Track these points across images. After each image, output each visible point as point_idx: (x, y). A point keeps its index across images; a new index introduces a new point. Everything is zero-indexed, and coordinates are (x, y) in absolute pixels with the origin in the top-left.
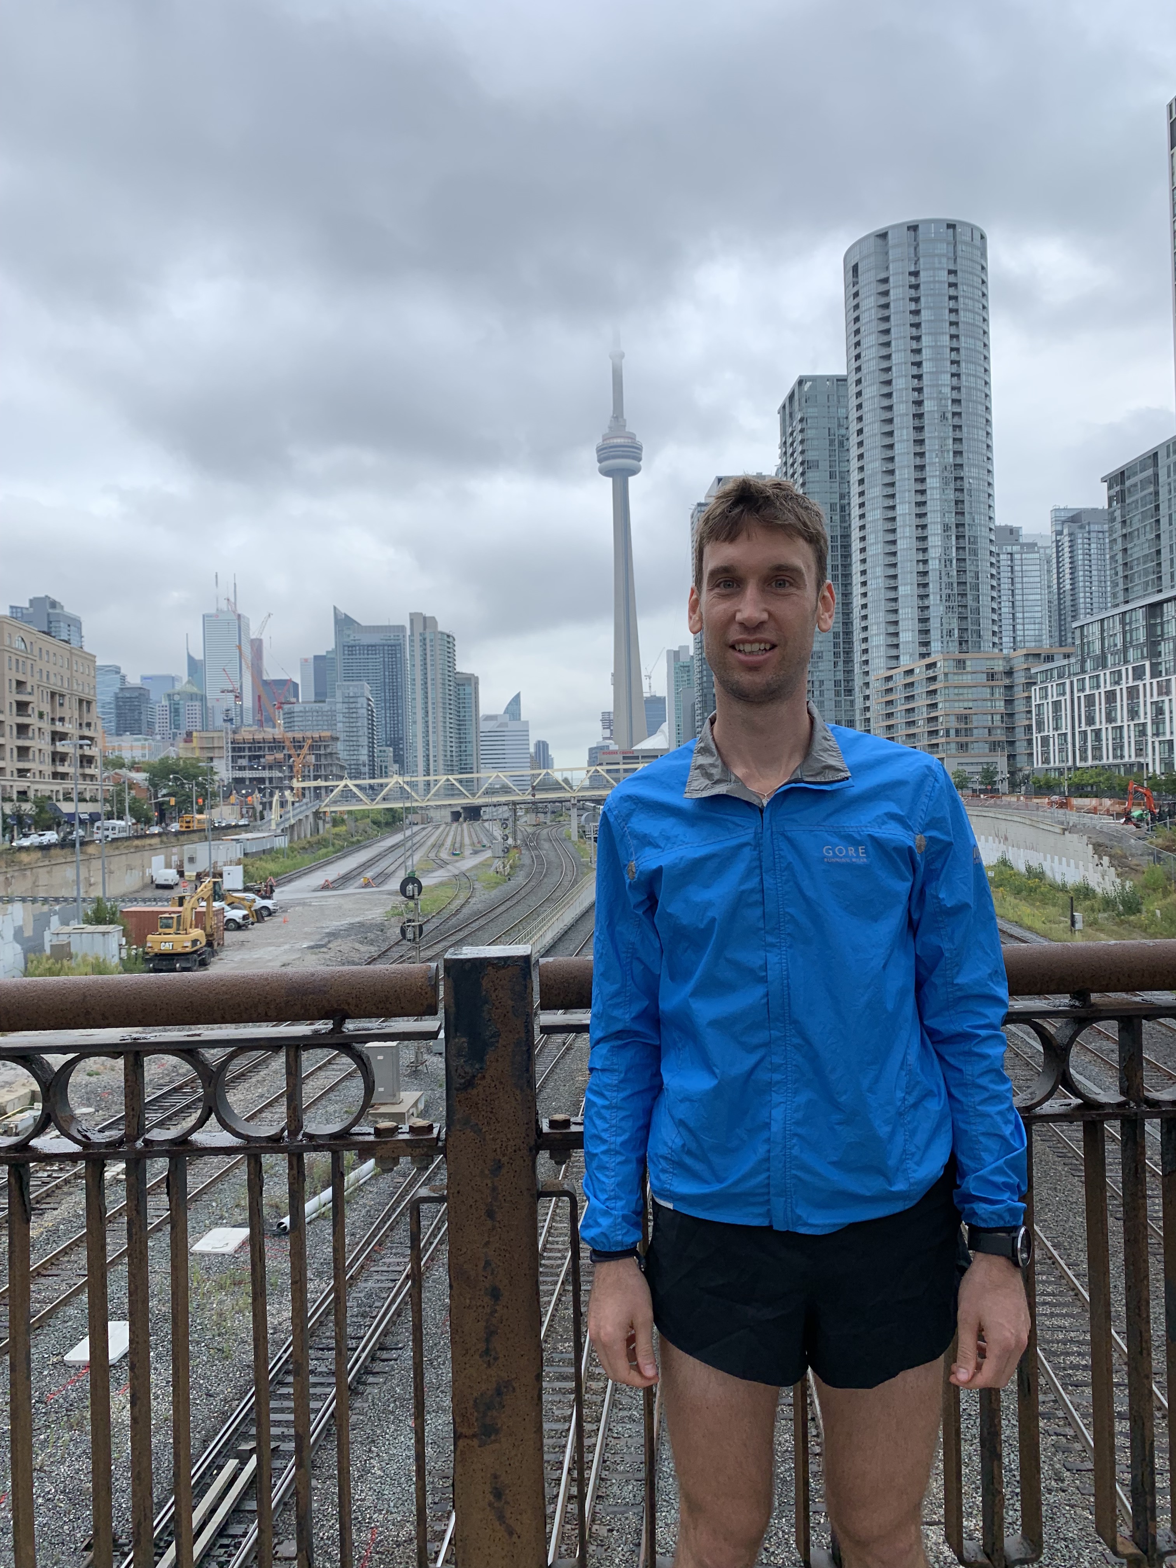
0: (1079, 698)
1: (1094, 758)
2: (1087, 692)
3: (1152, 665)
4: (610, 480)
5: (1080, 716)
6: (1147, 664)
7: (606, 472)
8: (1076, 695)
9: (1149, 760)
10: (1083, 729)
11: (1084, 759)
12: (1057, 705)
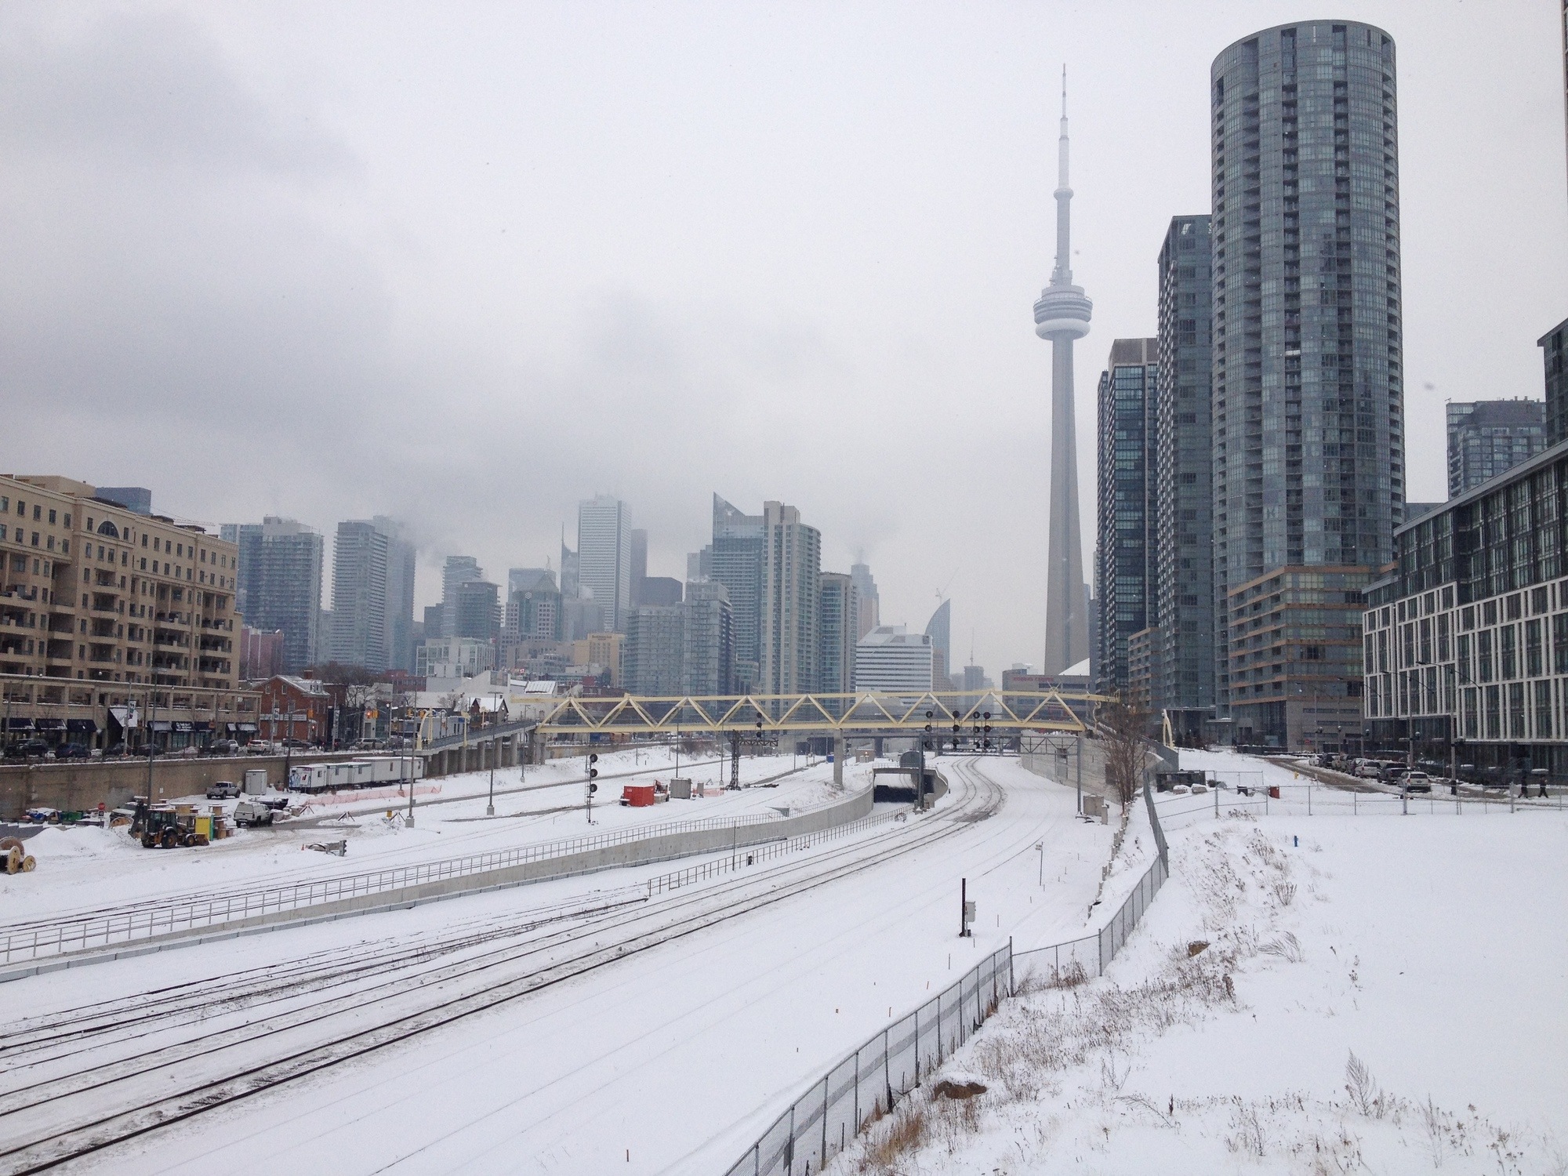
0: (1400, 627)
1: (1413, 710)
2: (1407, 622)
3: (1459, 587)
4: (1050, 343)
5: (1401, 650)
6: (1454, 584)
7: (1044, 335)
8: (1398, 625)
9: (1457, 714)
10: (1403, 670)
11: (1404, 711)
12: (1382, 634)
